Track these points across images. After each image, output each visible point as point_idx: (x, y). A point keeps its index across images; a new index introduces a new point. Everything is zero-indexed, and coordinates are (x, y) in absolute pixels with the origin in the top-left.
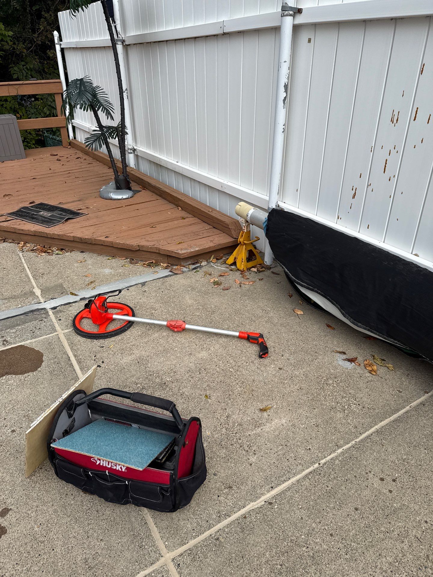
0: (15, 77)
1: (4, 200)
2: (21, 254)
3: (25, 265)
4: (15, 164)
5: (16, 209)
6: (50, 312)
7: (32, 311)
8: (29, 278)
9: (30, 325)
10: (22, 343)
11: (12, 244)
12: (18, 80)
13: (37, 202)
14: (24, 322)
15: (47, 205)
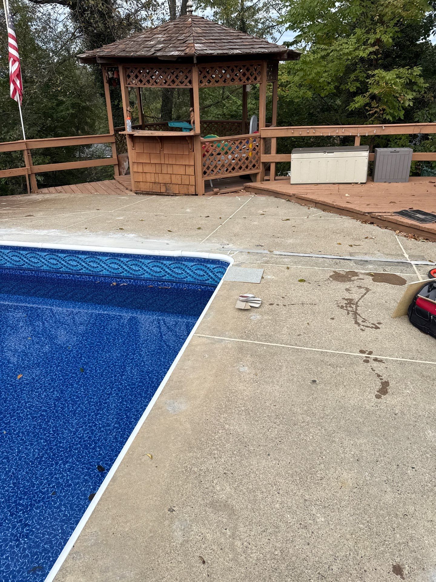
0: (416, 120)
1: (390, 205)
2: (397, 237)
3: (399, 242)
4: (400, 185)
5: (399, 210)
6: (414, 266)
7: (402, 262)
8: (401, 248)
9: (401, 268)
10: (395, 273)
11: (391, 231)
12: (418, 122)
13: (414, 209)
14: (397, 266)
15: (423, 212)
